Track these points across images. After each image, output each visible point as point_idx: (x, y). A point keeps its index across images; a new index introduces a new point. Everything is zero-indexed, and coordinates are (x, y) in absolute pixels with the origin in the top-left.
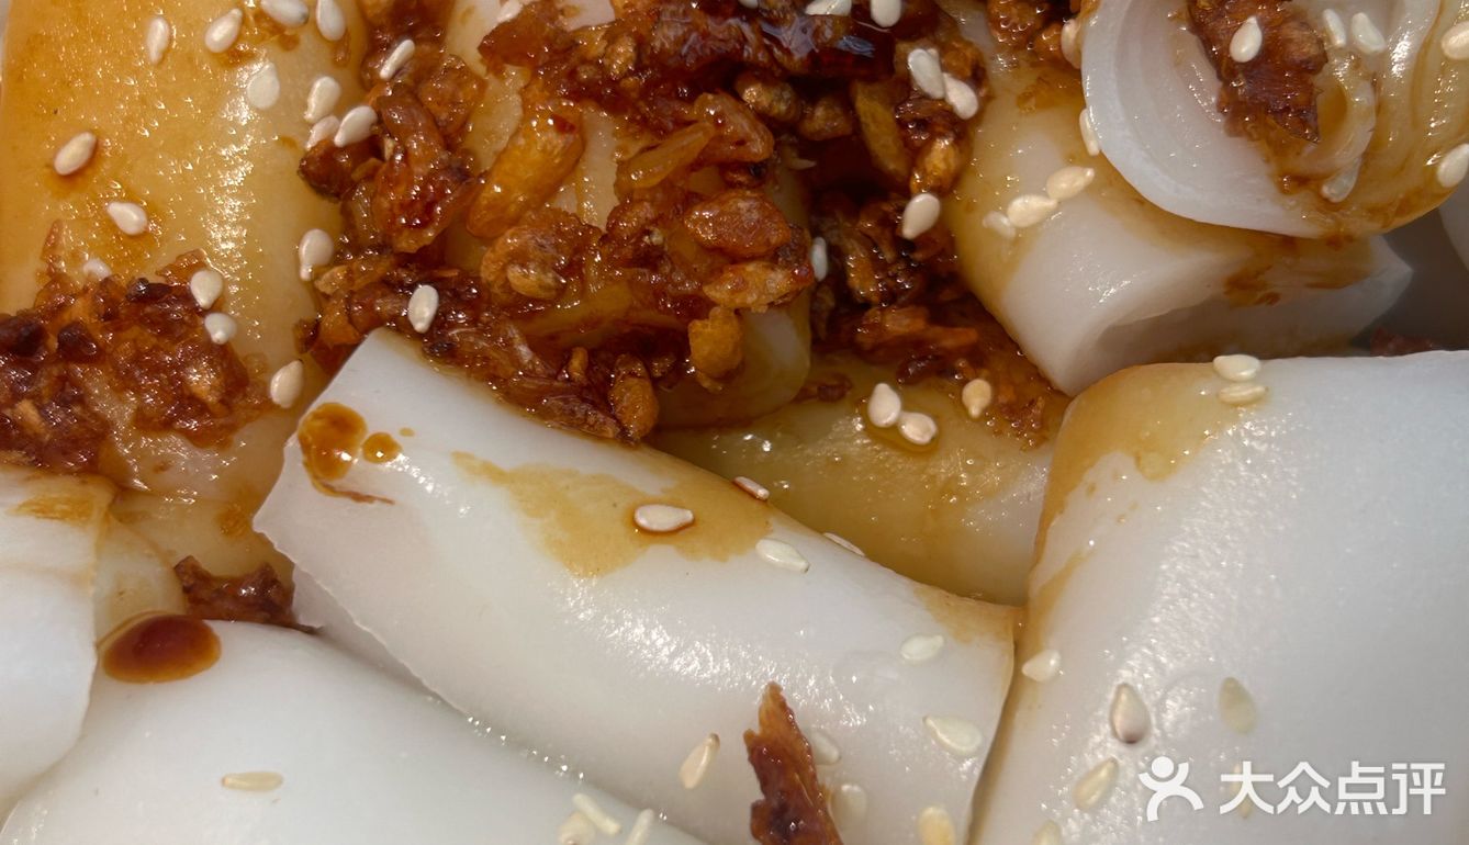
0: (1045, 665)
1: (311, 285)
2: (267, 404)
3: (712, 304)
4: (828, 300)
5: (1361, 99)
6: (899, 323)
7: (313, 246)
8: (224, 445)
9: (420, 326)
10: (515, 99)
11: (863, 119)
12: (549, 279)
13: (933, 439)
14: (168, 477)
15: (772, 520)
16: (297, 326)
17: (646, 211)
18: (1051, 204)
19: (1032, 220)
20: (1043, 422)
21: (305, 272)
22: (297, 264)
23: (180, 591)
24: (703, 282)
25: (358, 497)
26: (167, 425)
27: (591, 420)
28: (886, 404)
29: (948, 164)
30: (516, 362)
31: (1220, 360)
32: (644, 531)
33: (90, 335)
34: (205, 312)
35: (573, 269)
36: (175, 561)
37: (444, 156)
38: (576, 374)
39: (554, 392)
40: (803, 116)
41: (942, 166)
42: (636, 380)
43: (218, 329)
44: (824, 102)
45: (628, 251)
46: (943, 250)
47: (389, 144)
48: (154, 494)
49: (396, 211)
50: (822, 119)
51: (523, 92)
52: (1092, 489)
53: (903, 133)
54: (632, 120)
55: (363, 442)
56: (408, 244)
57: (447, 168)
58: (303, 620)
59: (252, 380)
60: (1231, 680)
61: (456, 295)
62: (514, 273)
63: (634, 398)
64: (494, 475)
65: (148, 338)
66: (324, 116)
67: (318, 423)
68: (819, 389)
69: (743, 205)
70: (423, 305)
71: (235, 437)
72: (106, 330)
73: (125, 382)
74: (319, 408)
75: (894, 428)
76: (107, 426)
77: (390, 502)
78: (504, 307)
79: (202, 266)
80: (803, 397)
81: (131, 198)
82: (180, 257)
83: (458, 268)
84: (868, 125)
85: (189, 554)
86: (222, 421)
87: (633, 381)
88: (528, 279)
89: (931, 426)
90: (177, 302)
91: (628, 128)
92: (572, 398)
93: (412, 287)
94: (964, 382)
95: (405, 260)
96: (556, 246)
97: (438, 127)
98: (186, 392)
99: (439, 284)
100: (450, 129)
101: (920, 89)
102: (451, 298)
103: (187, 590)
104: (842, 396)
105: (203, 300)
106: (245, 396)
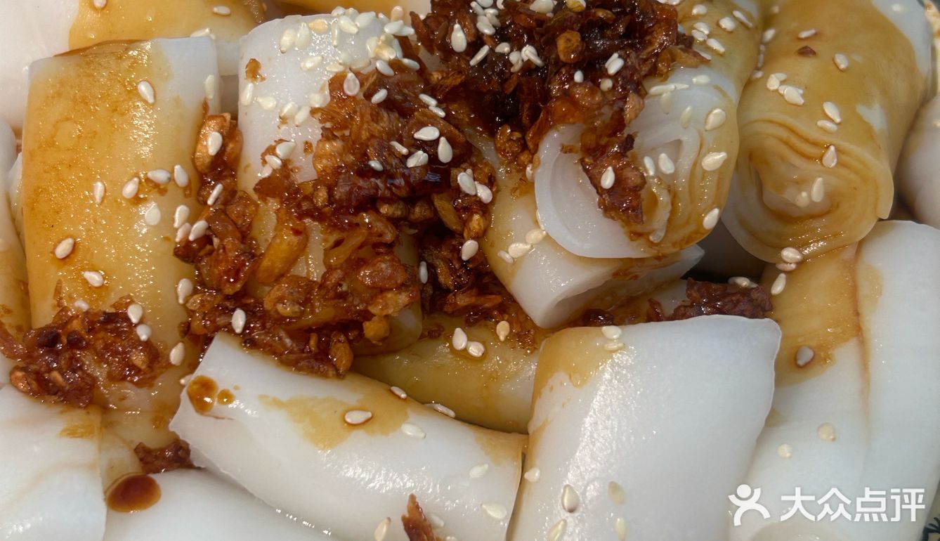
0: (533, 475)
1: (184, 305)
2: (169, 365)
3: (373, 315)
4: (430, 290)
5: (664, 198)
6: (462, 300)
7: (184, 287)
8: (151, 386)
9: (238, 330)
10: (274, 216)
11: (438, 209)
12: (297, 308)
13: (483, 354)
14: (127, 403)
15: (409, 411)
16: (179, 326)
17: (337, 275)
18: (528, 247)
19: (520, 254)
20: (534, 341)
21: (181, 301)
22: (177, 297)
23: (138, 460)
24: (368, 304)
25: (217, 418)
26: (124, 378)
27: (322, 369)
28: (459, 339)
29: (480, 226)
30: (284, 346)
31: (604, 328)
32: (350, 425)
33: (82, 337)
34: (136, 325)
35: (306, 302)
36: (134, 446)
37: (242, 246)
38: (313, 349)
39: (303, 359)
40: (409, 213)
41: (477, 227)
42: (341, 344)
43: (143, 333)
44: (419, 204)
45: (331, 294)
46: (482, 262)
47: (216, 241)
48: (121, 410)
49: (222, 274)
50: (419, 212)
51: (277, 211)
52: (551, 389)
53: (458, 213)
54: (329, 225)
55: (217, 394)
56: (229, 290)
57: (244, 253)
58: (196, 464)
59: (161, 355)
60: (612, 483)
61: (254, 313)
62: (280, 307)
63: (341, 354)
64: (278, 404)
65: (110, 337)
66: (183, 224)
67: (195, 387)
68: (429, 333)
69: (383, 266)
70: (239, 319)
71: (155, 382)
72: (89, 335)
73: (101, 359)
74: (195, 378)
75: (465, 350)
76: (95, 379)
77: (231, 419)
78: (277, 320)
79: (132, 302)
80: (422, 337)
81: (94, 269)
82: (121, 298)
83: (253, 297)
84: (441, 212)
85: (141, 441)
86: (148, 376)
87: (339, 345)
88: (286, 309)
89: (482, 348)
90: (122, 322)
91: (327, 229)
92: (312, 360)
93: (233, 310)
94: (497, 322)
95: (227, 298)
96: (299, 292)
97: (238, 228)
98: (131, 363)
99: (246, 309)
100: (244, 229)
101: (464, 192)
102: (251, 314)
103: (141, 459)
104: (439, 335)
105: (134, 320)
106: (159, 362)
